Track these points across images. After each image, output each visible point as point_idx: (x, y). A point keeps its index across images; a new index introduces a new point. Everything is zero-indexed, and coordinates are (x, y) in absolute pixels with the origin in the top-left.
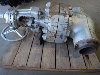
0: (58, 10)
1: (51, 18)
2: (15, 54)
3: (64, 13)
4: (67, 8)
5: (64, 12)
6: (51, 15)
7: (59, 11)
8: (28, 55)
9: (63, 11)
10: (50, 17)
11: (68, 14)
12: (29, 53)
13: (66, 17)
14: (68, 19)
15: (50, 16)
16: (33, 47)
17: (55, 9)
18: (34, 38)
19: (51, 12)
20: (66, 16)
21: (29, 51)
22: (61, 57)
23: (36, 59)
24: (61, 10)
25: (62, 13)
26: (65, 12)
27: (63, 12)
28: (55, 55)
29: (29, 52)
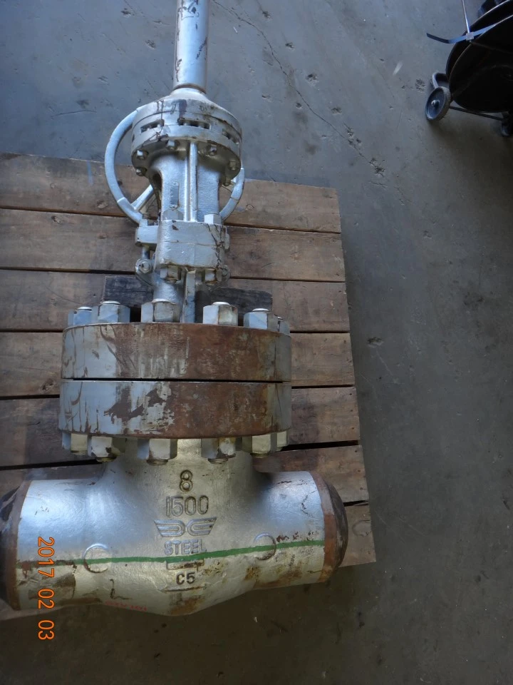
0: (147, 368)
1: (101, 340)
2: (46, 205)
3: (129, 405)
4: (171, 421)
5: (134, 408)
6: (112, 335)
7: (142, 376)
8: (41, 266)
9: (144, 402)
10: (105, 333)
11: (126, 430)
12: (47, 267)
13: (108, 418)
14: (102, 430)
15: (109, 328)
16: (85, 282)
17: (148, 355)
18: (115, 277)
19: (126, 334)
20: (113, 420)
21: (63, 267)
22: (29, 424)
23: (13, 306)
24: (148, 386)
25: (126, 393)
26: (140, 411)
27: (134, 401)
28: (41, 392)
29: (56, 266)
